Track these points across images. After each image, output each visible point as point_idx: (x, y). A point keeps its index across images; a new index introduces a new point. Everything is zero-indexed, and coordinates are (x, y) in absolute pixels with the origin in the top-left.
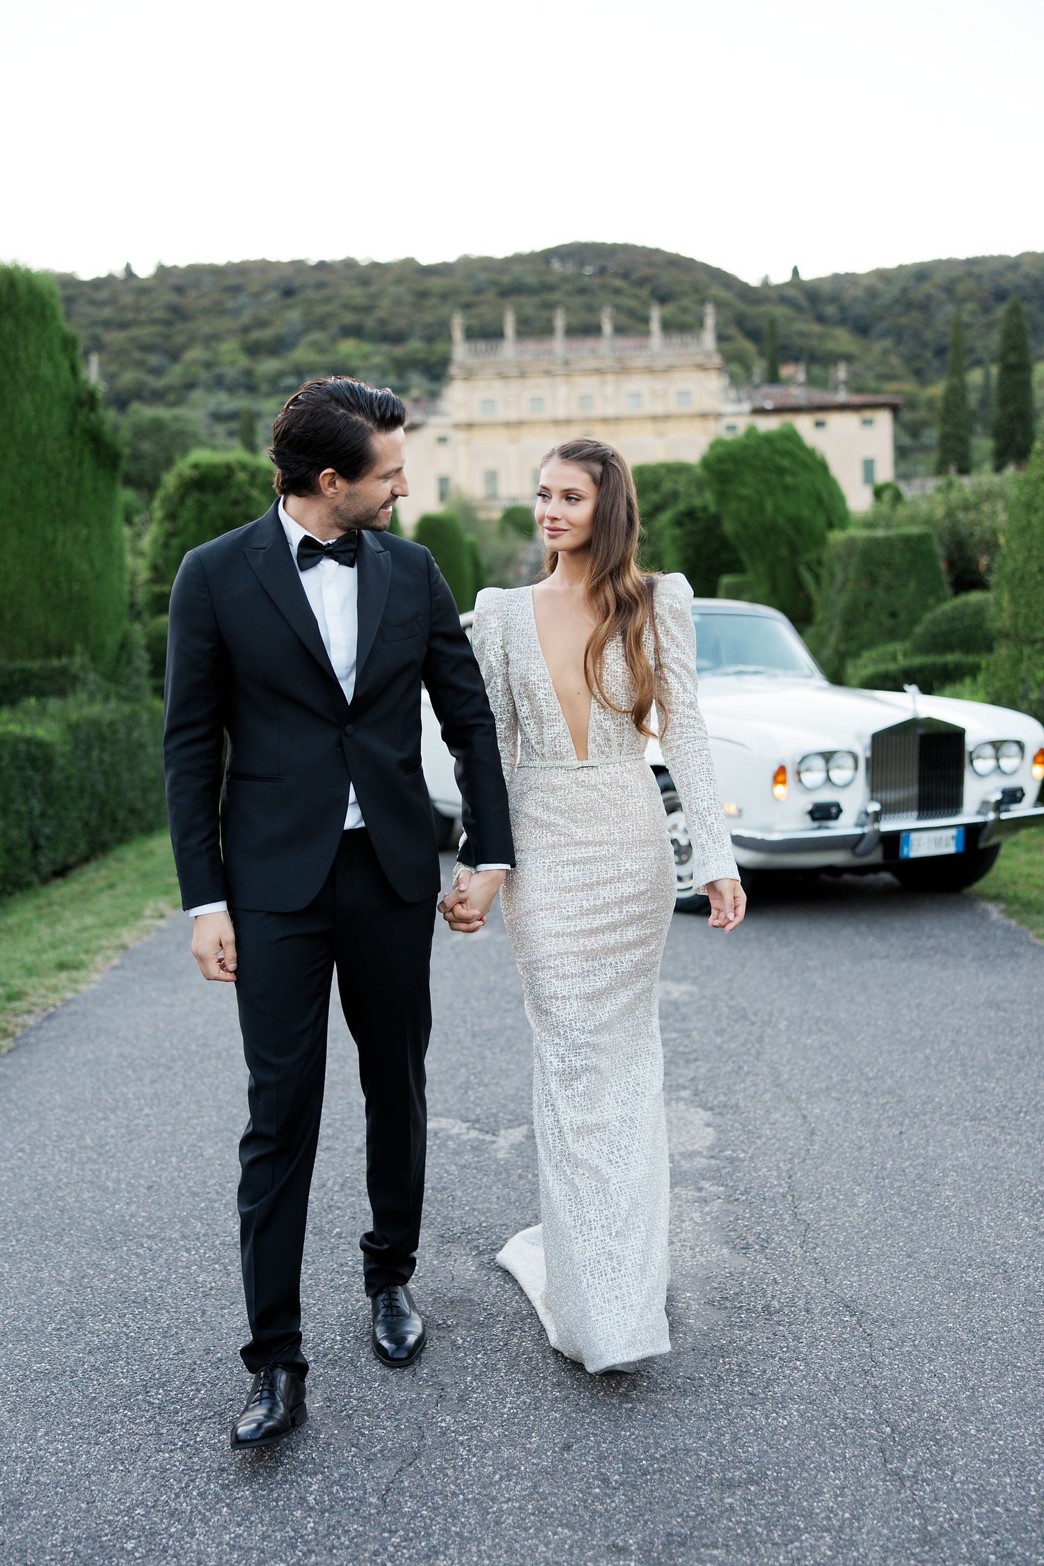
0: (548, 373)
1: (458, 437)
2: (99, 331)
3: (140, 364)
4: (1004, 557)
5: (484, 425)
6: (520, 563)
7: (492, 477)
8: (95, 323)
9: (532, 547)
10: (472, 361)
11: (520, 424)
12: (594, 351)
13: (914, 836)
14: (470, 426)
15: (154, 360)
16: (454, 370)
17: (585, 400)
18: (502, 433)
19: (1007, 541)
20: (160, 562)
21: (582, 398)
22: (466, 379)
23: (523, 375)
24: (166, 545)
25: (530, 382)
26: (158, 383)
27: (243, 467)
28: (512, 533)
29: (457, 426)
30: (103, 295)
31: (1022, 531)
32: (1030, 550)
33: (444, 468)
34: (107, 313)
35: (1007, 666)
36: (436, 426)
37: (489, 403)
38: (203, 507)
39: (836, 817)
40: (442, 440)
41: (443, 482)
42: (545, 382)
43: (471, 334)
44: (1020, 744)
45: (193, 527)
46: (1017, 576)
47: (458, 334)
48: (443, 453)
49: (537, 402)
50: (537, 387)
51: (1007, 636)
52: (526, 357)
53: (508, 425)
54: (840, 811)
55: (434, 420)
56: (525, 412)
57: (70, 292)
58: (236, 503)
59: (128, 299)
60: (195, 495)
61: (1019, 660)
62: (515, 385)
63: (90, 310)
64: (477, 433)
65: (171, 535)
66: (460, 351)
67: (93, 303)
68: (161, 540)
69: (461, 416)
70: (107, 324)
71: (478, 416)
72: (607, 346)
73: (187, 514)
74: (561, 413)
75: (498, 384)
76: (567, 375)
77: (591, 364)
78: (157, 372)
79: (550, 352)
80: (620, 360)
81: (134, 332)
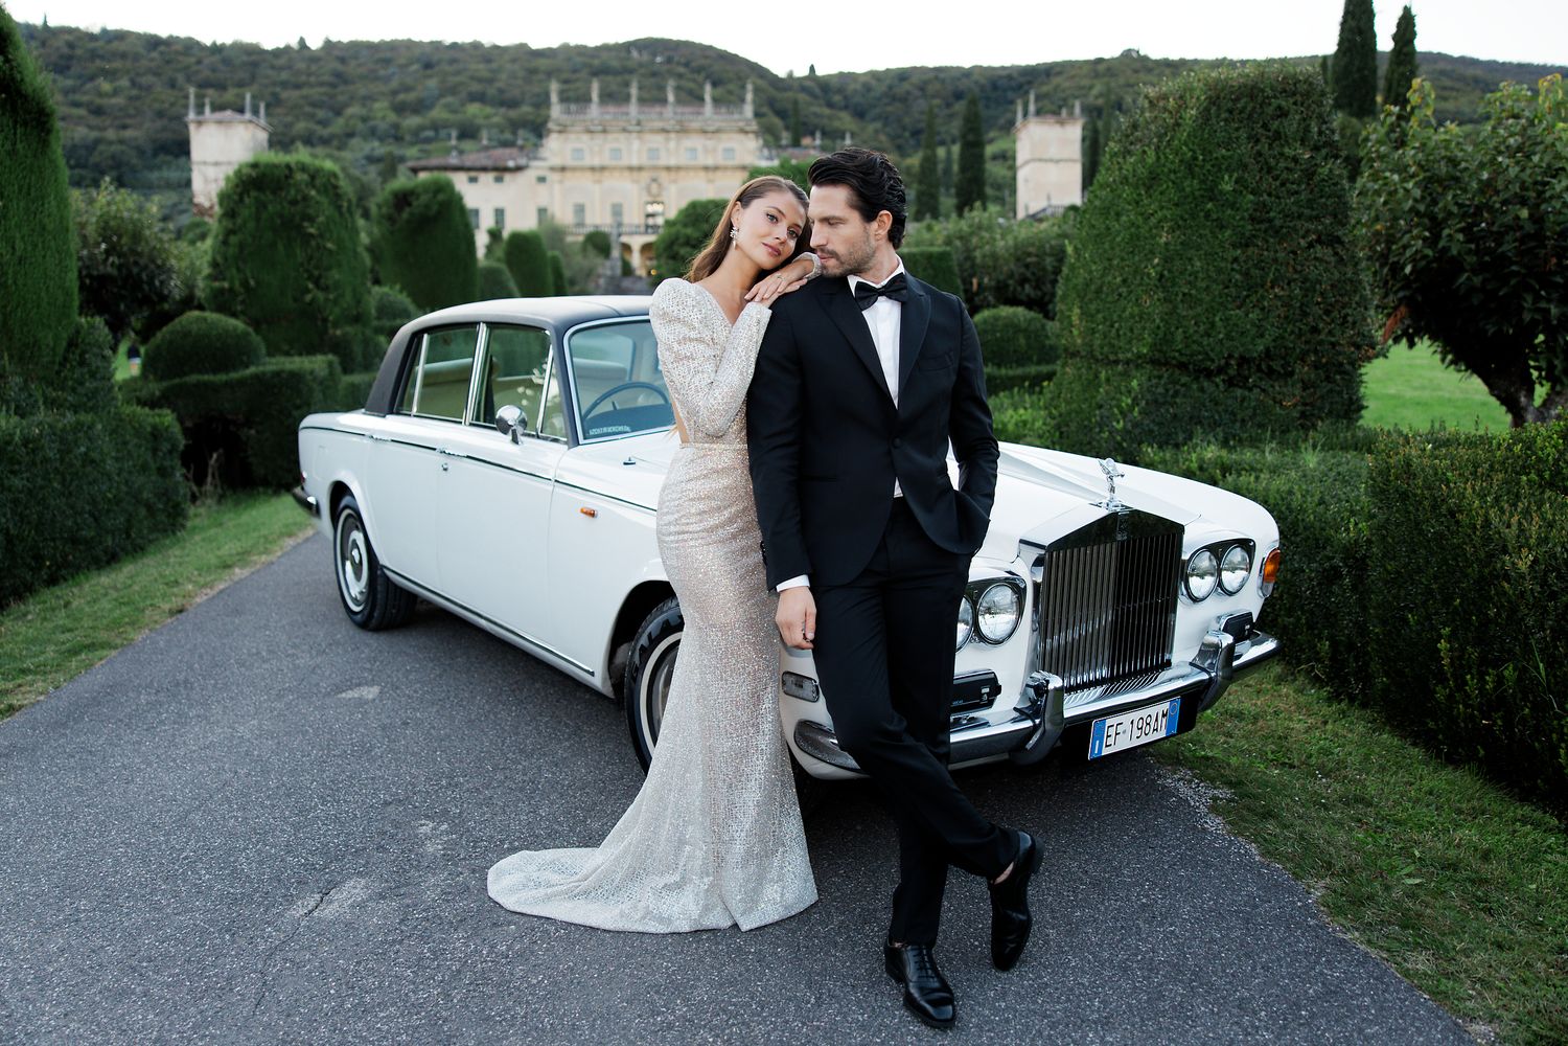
0: (624, 130)
1: (553, 177)
2: (278, 89)
3: (311, 116)
4: (1072, 268)
5: (574, 169)
6: (599, 276)
7: (580, 209)
8: (274, 84)
9: (608, 263)
10: (565, 118)
11: (603, 169)
12: (661, 114)
13: (1109, 722)
14: (563, 169)
15: (321, 114)
16: (551, 125)
17: (654, 153)
18: (588, 174)
19: (1076, 249)
20: (219, 259)
21: (650, 150)
22: (560, 132)
23: (604, 131)
24: (225, 243)
25: (610, 137)
26: (326, 132)
27: (303, 168)
28: (592, 252)
29: (552, 169)
30: (282, 61)
31: (1098, 239)
32: (1109, 260)
33: (543, 202)
34: (284, 76)
35: (1077, 387)
36: (536, 169)
37: (577, 151)
38: (261, 206)
39: (990, 704)
40: (542, 180)
41: (542, 212)
42: (622, 136)
43: (564, 99)
44: (1247, 545)
45: (251, 225)
46: (1093, 287)
47: (554, 98)
48: (542, 188)
49: (616, 152)
50: (616, 141)
51: (1074, 355)
52: (608, 117)
53: (593, 169)
54: (996, 689)
55: (534, 163)
56: (607, 162)
57: (254, 58)
58: (294, 203)
59: (301, 66)
60: (253, 193)
61: (1093, 383)
62: (599, 139)
63: (270, 72)
64: (568, 174)
65: (229, 233)
66: (556, 110)
67: (273, 67)
68: (221, 237)
69: (556, 161)
70: (284, 85)
71: (569, 162)
72: (669, 111)
73: (245, 213)
74: (635, 162)
75: (585, 137)
76: (639, 132)
77: (659, 125)
78: (324, 123)
79: (627, 114)
80: (680, 122)
81: (305, 91)
